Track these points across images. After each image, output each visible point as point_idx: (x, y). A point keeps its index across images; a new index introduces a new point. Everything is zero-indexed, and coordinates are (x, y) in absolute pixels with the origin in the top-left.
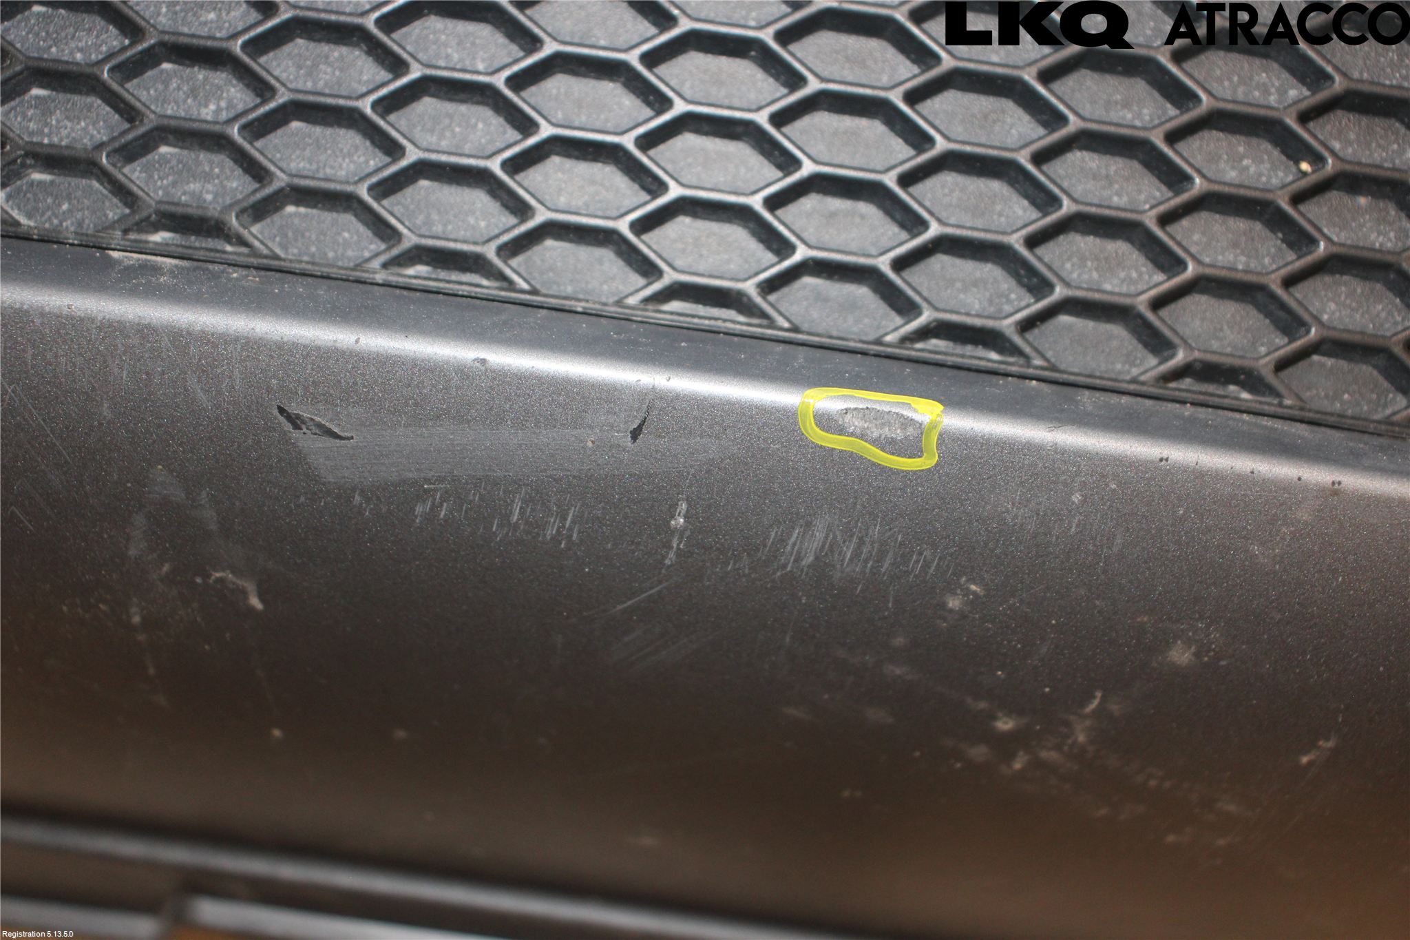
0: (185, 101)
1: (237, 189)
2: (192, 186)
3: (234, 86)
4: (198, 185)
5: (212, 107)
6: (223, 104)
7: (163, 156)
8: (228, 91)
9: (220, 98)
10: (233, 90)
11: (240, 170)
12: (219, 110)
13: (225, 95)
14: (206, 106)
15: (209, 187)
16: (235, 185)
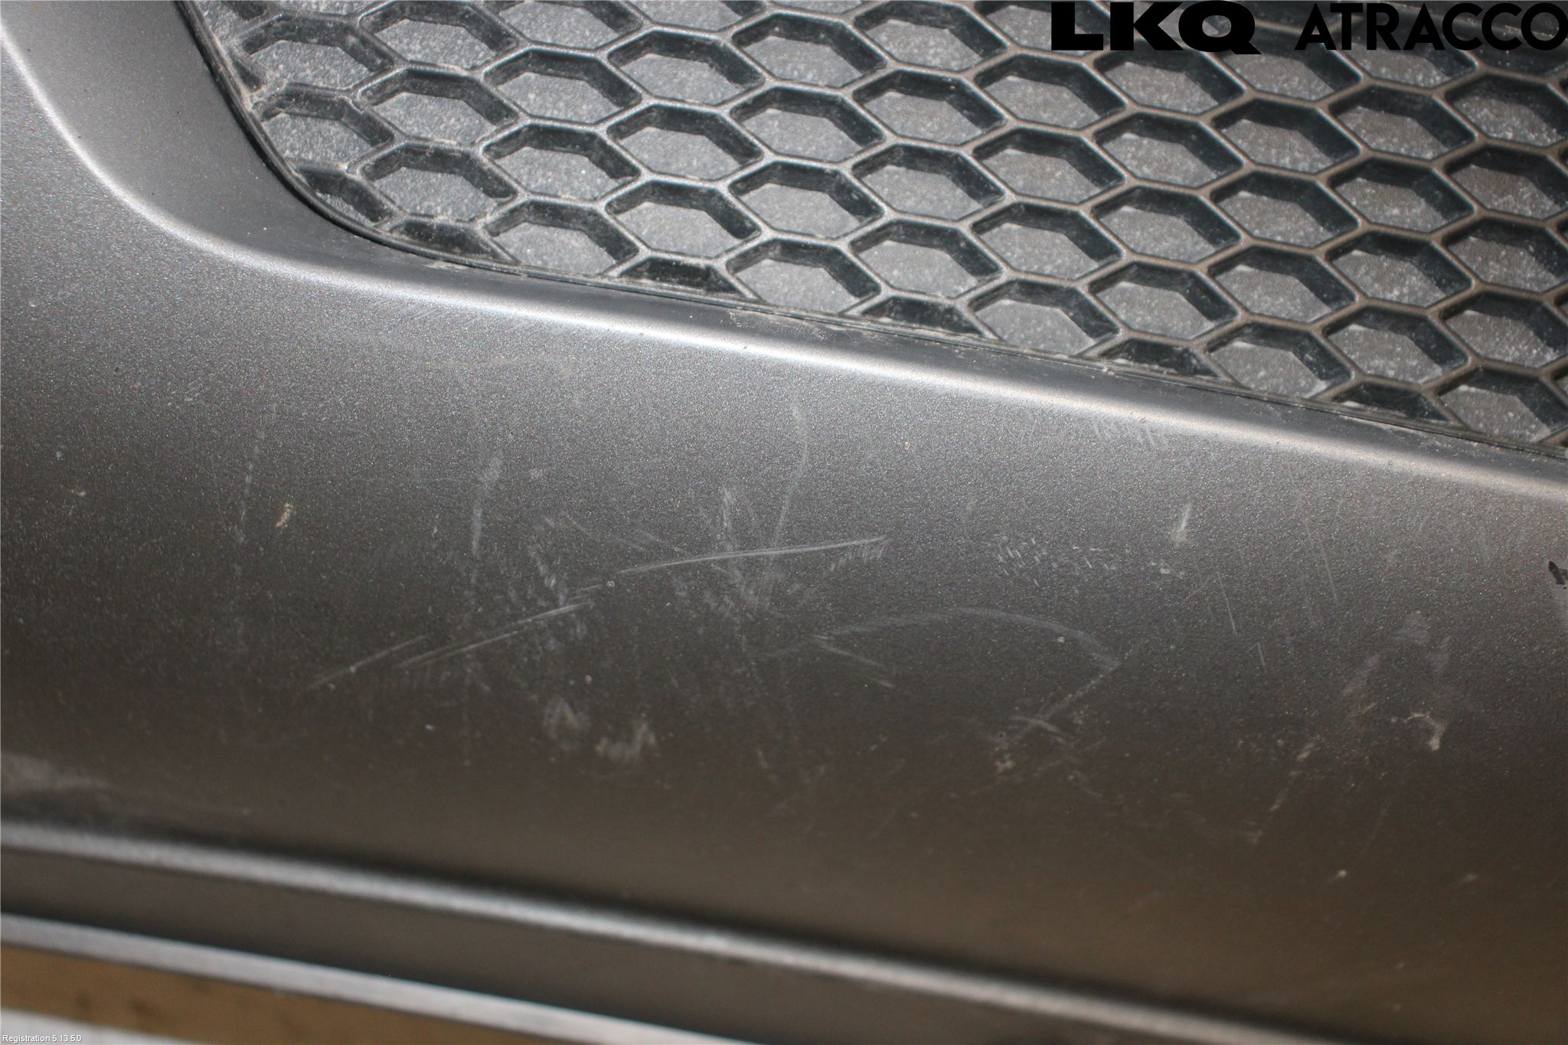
0: (1372, 285)
1: (1416, 367)
2: (1377, 362)
3: (1416, 276)
4: (1382, 361)
5: (1396, 292)
6: (1405, 290)
7: (1352, 333)
8: (1410, 279)
9: (1402, 285)
10: (1414, 278)
11: (1420, 350)
12: (1402, 295)
13: (1407, 282)
14: (1391, 292)
15: (1392, 364)
16: (1414, 363)
